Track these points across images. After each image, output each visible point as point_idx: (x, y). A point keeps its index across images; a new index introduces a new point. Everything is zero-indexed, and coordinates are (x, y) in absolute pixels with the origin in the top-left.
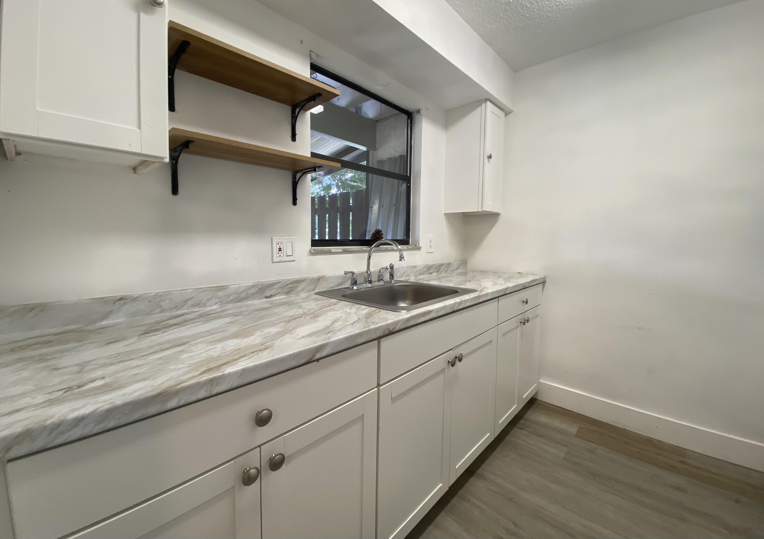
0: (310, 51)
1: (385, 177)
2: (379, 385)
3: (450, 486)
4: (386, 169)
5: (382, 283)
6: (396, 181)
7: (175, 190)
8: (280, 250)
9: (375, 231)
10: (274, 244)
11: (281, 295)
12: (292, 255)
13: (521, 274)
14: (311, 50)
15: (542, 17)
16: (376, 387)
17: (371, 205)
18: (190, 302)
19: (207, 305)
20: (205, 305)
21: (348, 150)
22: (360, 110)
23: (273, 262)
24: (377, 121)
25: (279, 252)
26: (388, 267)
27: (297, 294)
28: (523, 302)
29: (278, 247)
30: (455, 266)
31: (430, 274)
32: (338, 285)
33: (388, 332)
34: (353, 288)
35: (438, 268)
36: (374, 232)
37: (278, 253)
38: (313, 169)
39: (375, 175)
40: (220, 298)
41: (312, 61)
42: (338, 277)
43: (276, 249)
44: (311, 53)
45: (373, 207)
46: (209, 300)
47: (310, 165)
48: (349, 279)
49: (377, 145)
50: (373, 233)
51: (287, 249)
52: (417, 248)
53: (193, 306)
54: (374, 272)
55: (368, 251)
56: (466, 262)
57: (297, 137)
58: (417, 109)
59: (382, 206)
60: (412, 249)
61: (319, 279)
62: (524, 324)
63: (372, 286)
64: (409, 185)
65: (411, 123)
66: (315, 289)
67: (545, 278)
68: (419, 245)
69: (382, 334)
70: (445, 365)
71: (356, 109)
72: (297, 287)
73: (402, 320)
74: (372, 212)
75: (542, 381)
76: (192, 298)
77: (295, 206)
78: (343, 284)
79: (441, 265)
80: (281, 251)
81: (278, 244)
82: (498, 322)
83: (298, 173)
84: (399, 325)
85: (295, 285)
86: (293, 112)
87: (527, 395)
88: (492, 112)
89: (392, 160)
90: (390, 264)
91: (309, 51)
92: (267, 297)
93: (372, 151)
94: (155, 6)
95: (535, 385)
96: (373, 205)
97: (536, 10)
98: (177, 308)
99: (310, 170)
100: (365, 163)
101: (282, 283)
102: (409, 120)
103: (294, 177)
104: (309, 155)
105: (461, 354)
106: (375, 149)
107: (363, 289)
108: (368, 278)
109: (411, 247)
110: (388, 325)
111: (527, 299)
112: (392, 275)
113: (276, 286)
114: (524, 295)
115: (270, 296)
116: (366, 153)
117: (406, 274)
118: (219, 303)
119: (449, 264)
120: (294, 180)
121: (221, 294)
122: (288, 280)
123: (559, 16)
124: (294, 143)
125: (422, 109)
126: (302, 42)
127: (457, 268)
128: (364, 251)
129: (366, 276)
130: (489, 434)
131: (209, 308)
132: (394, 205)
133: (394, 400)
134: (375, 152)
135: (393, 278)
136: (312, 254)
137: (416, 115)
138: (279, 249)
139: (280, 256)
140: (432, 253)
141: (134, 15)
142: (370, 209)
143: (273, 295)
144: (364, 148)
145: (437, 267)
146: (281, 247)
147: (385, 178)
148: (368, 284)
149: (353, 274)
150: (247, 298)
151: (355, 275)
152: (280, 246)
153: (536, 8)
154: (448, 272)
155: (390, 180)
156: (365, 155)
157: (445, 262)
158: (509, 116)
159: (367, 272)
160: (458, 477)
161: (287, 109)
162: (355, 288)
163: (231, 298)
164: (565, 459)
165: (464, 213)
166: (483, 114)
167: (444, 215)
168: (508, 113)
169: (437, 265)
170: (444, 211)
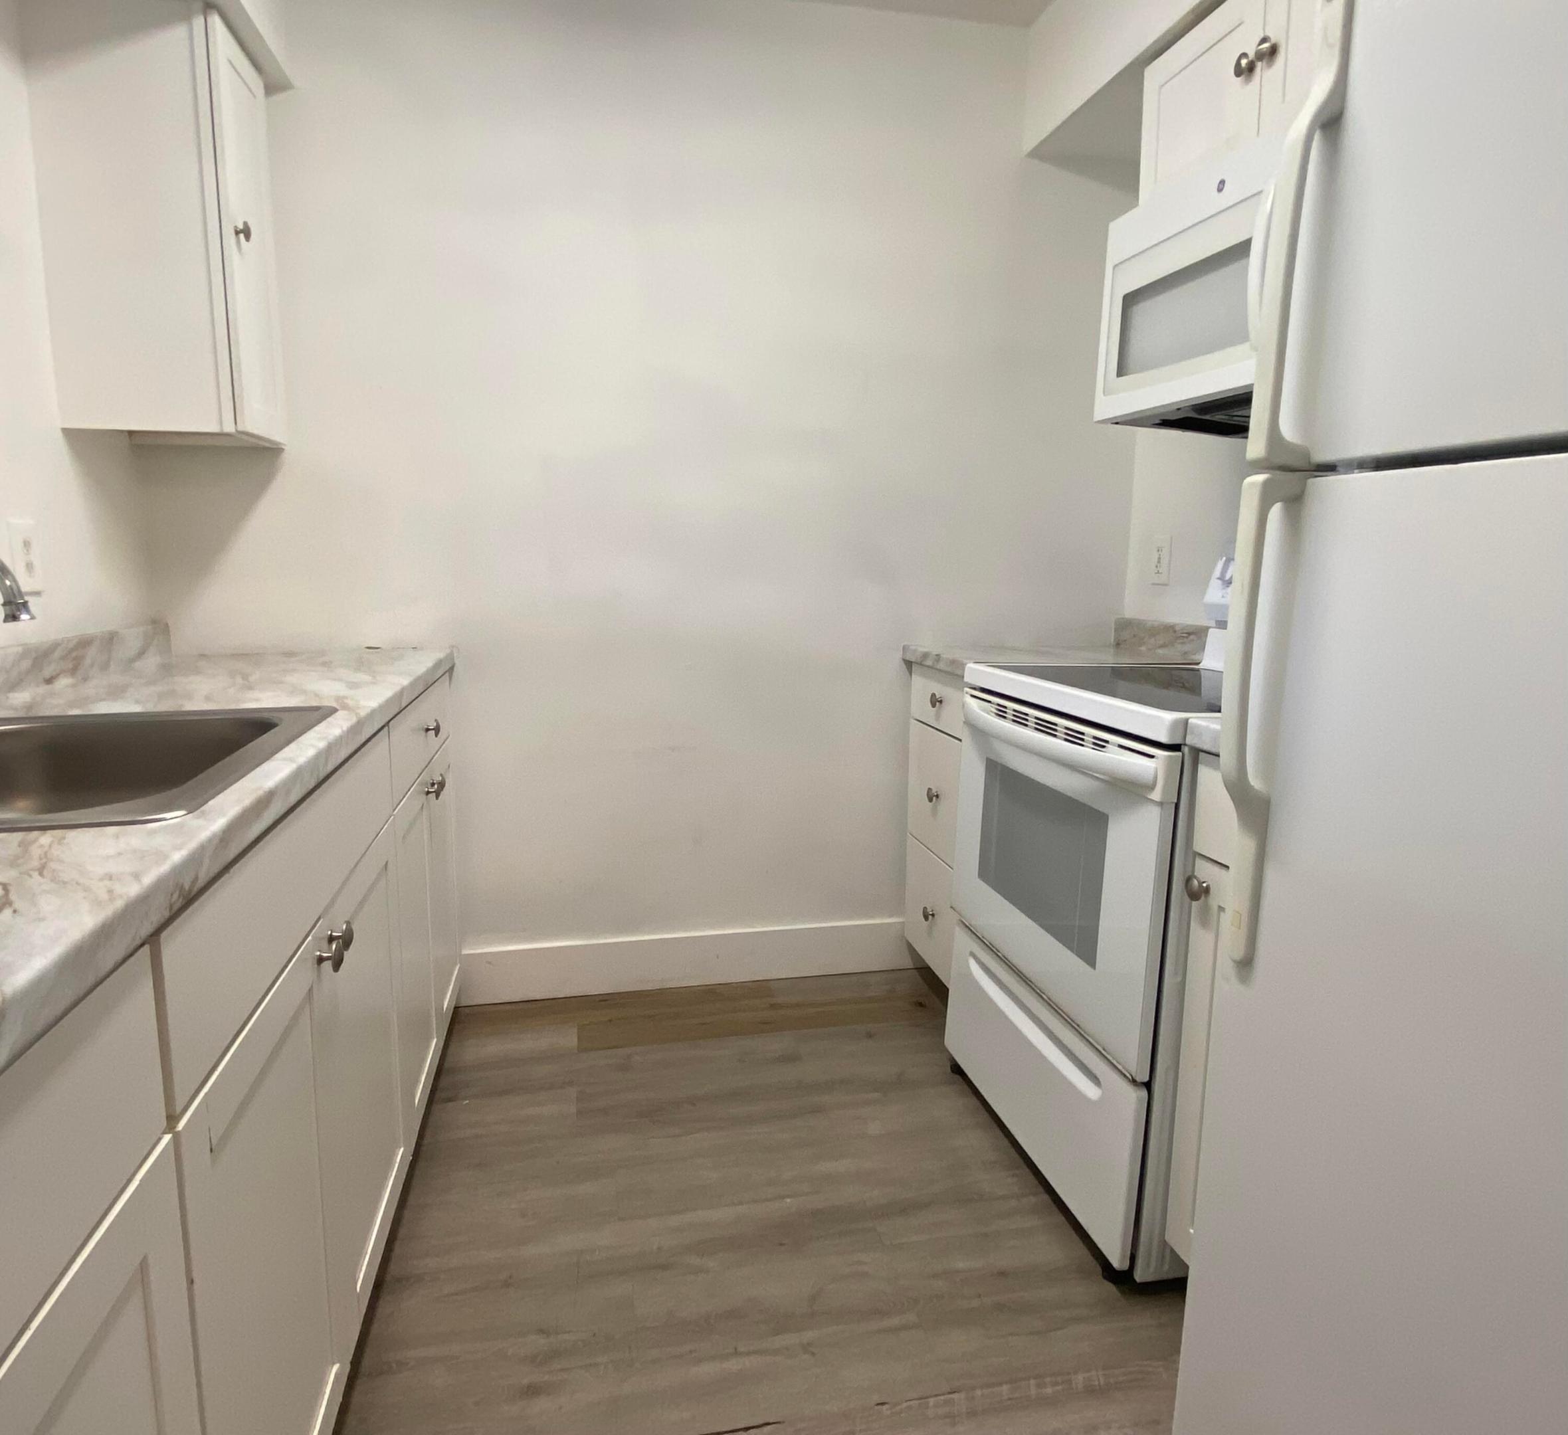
2: (174, 1117)
3: (352, 1355)
13: (379, 650)
16: (166, 1130)
28: (428, 730)
30: (133, 645)
31: (48, 681)
33: (181, 900)
35: (72, 656)
56: (167, 624)
67: (450, 657)
69: (167, 914)
70: (312, 974)
73: (210, 840)
75: (469, 952)
79: (84, 643)
84: (206, 861)
87: (448, 1002)
88: (227, 60)
95: (457, 971)
105: (348, 922)
110: (178, 870)
114: (424, 713)
119: (110, 640)
127: (141, 654)
130: (402, 1149)
140: (39, 593)
145: (69, 653)
157: (96, 630)
158: (278, 97)
160: (362, 1318)
164: (580, 1113)
165: (131, 433)
166: (200, 52)
167: (60, 434)
168: (274, 85)
169: (71, 645)
170: (60, 424)
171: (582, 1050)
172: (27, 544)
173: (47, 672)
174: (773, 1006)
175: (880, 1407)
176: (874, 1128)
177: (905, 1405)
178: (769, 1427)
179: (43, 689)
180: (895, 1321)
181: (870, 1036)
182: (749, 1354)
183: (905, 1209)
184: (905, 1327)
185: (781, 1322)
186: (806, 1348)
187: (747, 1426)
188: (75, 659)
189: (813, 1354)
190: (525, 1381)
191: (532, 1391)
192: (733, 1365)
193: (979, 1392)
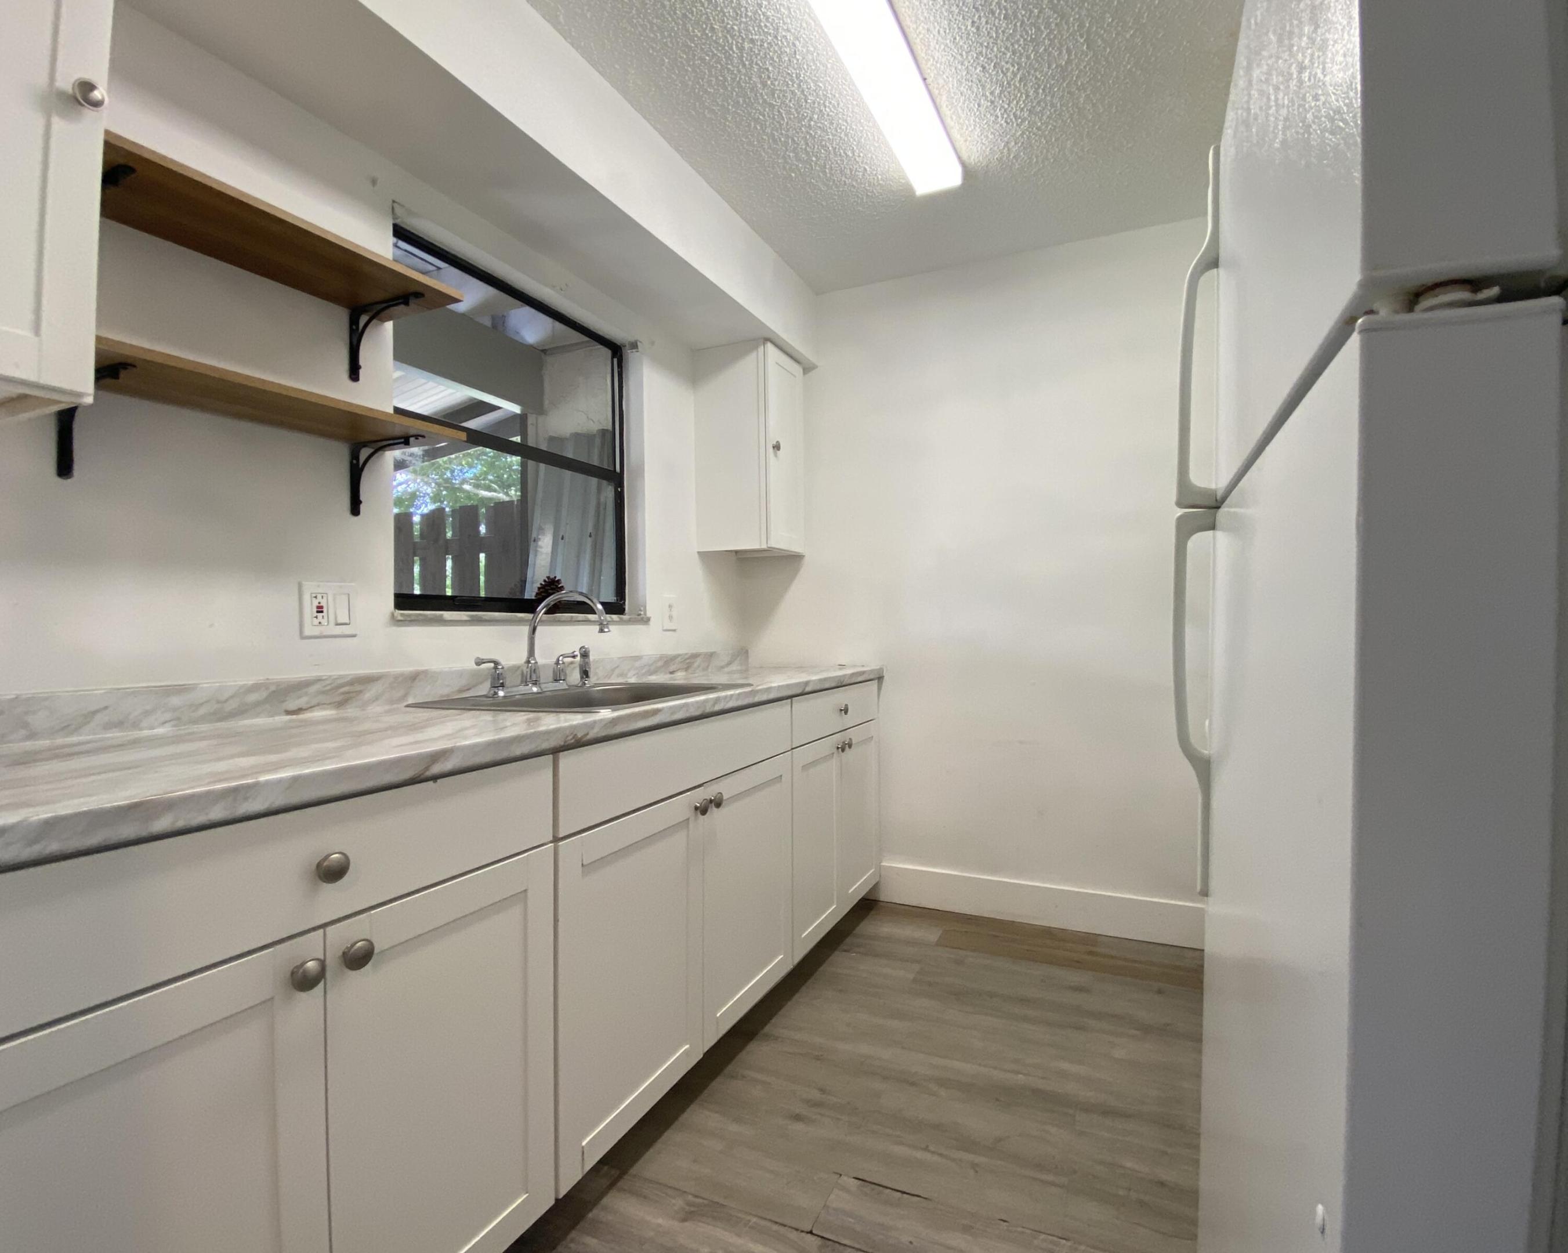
0: (394, 202)
1: (567, 471)
2: (556, 840)
3: (706, 1050)
4: (570, 455)
5: (561, 685)
6: (594, 481)
7: (65, 466)
8: (320, 610)
9: (545, 581)
10: (307, 598)
11: (325, 709)
12: (348, 622)
13: (843, 666)
14: (397, 200)
15: (849, 211)
16: (551, 842)
17: (534, 535)
18: (100, 718)
19: (144, 724)
20: (136, 725)
21: (479, 408)
22: (504, 323)
23: (303, 637)
24: (544, 351)
25: (318, 614)
26: (575, 653)
27: (364, 706)
28: (841, 710)
29: (316, 603)
30: (726, 659)
31: (672, 673)
32: (460, 691)
33: (573, 741)
34: (496, 693)
35: (688, 661)
36: (543, 583)
37: (316, 617)
38: (403, 440)
39: (542, 466)
40: (175, 710)
41: (398, 221)
42: (461, 674)
43: (309, 609)
44: (395, 205)
45: (540, 539)
46: (147, 713)
47: (398, 431)
48: (486, 680)
49: (546, 403)
50: (541, 584)
51: (338, 610)
52: (642, 619)
53: (108, 726)
54: (544, 666)
55: (527, 621)
56: (747, 652)
57: (362, 373)
58: (631, 339)
59: (561, 536)
60: (630, 622)
61: (414, 677)
62: (843, 750)
63: (540, 691)
64: (619, 490)
65: (620, 366)
66: (405, 696)
67: (881, 670)
68: (645, 614)
69: (561, 745)
70: (687, 813)
71: (493, 318)
72: (361, 692)
73: (602, 720)
74: (536, 551)
75: (887, 864)
76: (106, 708)
77: (355, 518)
78: (473, 689)
79: (695, 656)
80: (322, 612)
81: (316, 597)
82: (792, 742)
83: (365, 446)
84: (594, 729)
85: (358, 688)
86: (354, 321)
87: (857, 890)
88: (777, 363)
89: (580, 438)
90: (581, 648)
91: (391, 201)
92: (288, 713)
93: (534, 416)
94: (82, 105)
95: (871, 871)
96: (538, 535)
97: (836, 197)
98: (66, 728)
99: (391, 442)
100: (517, 439)
101: (328, 682)
102: (615, 360)
103: (354, 456)
104: (391, 411)
105: (721, 793)
106: (541, 411)
107: (517, 697)
108: (531, 676)
109: (629, 617)
110: (573, 727)
111: (846, 705)
112: (585, 674)
113: (313, 689)
114: (840, 697)
115: (299, 711)
116: (522, 418)
117: (617, 672)
118: (170, 721)
119: (711, 655)
120: (355, 462)
121: (175, 701)
122: (340, 677)
123: (875, 213)
124: (355, 384)
125: (640, 342)
126: (374, 182)
127: (729, 664)
128: (520, 622)
129: (525, 672)
130: (782, 956)
131: (146, 733)
132: (590, 536)
133: (587, 868)
134: (541, 419)
135: (587, 676)
136: (396, 622)
137: (629, 351)
138: (318, 607)
139: (320, 623)
140: (674, 630)
141: (39, 122)
142: (532, 545)
143: (304, 708)
144: (515, 409)
145: (686, 660)
146: (323, 603)
147: (568, 474)
148: (532, 687)
149: (495, 664)
150: (241, 712)
151: (500, 667)
152: (319, 603)
153: (835, 195)
154: (710, 670)
155: (580, 477)
156: (520, 422)
157: (703, 650)
158: (810, 374)
159: (528, 662)
160: (720, 1035)
161: (341, 316)
162: (501, 693)
163: (202, 711)
164: (915, 980)
165: (737, 552)
166: (761, 365)
167: (697, 555)
168: (808, 368)
169: (687, 657)
170: (697, 547)
171: (938, 944)
172: (670, 606)
173: (672, 668)
174: (1091, 953)
175: (1002, 1222)
176: (1119, 1053)
177: (1020, 1229)
178: (918, 1199)
179: (669, 676)
180: (1050, 1178)
181: (1160, 992)
182: (933, 1153)
183: (1108, 1112)
184: (1053, 1184)
185: (968, 1144)
186: (974, 1166)
187: (905, 1190)
188: (689, 663)
189: (977, 1172)
190: (797, 1111)
191: (798, 1118)
192: (919, 1155)
193: (1083, 1248)
